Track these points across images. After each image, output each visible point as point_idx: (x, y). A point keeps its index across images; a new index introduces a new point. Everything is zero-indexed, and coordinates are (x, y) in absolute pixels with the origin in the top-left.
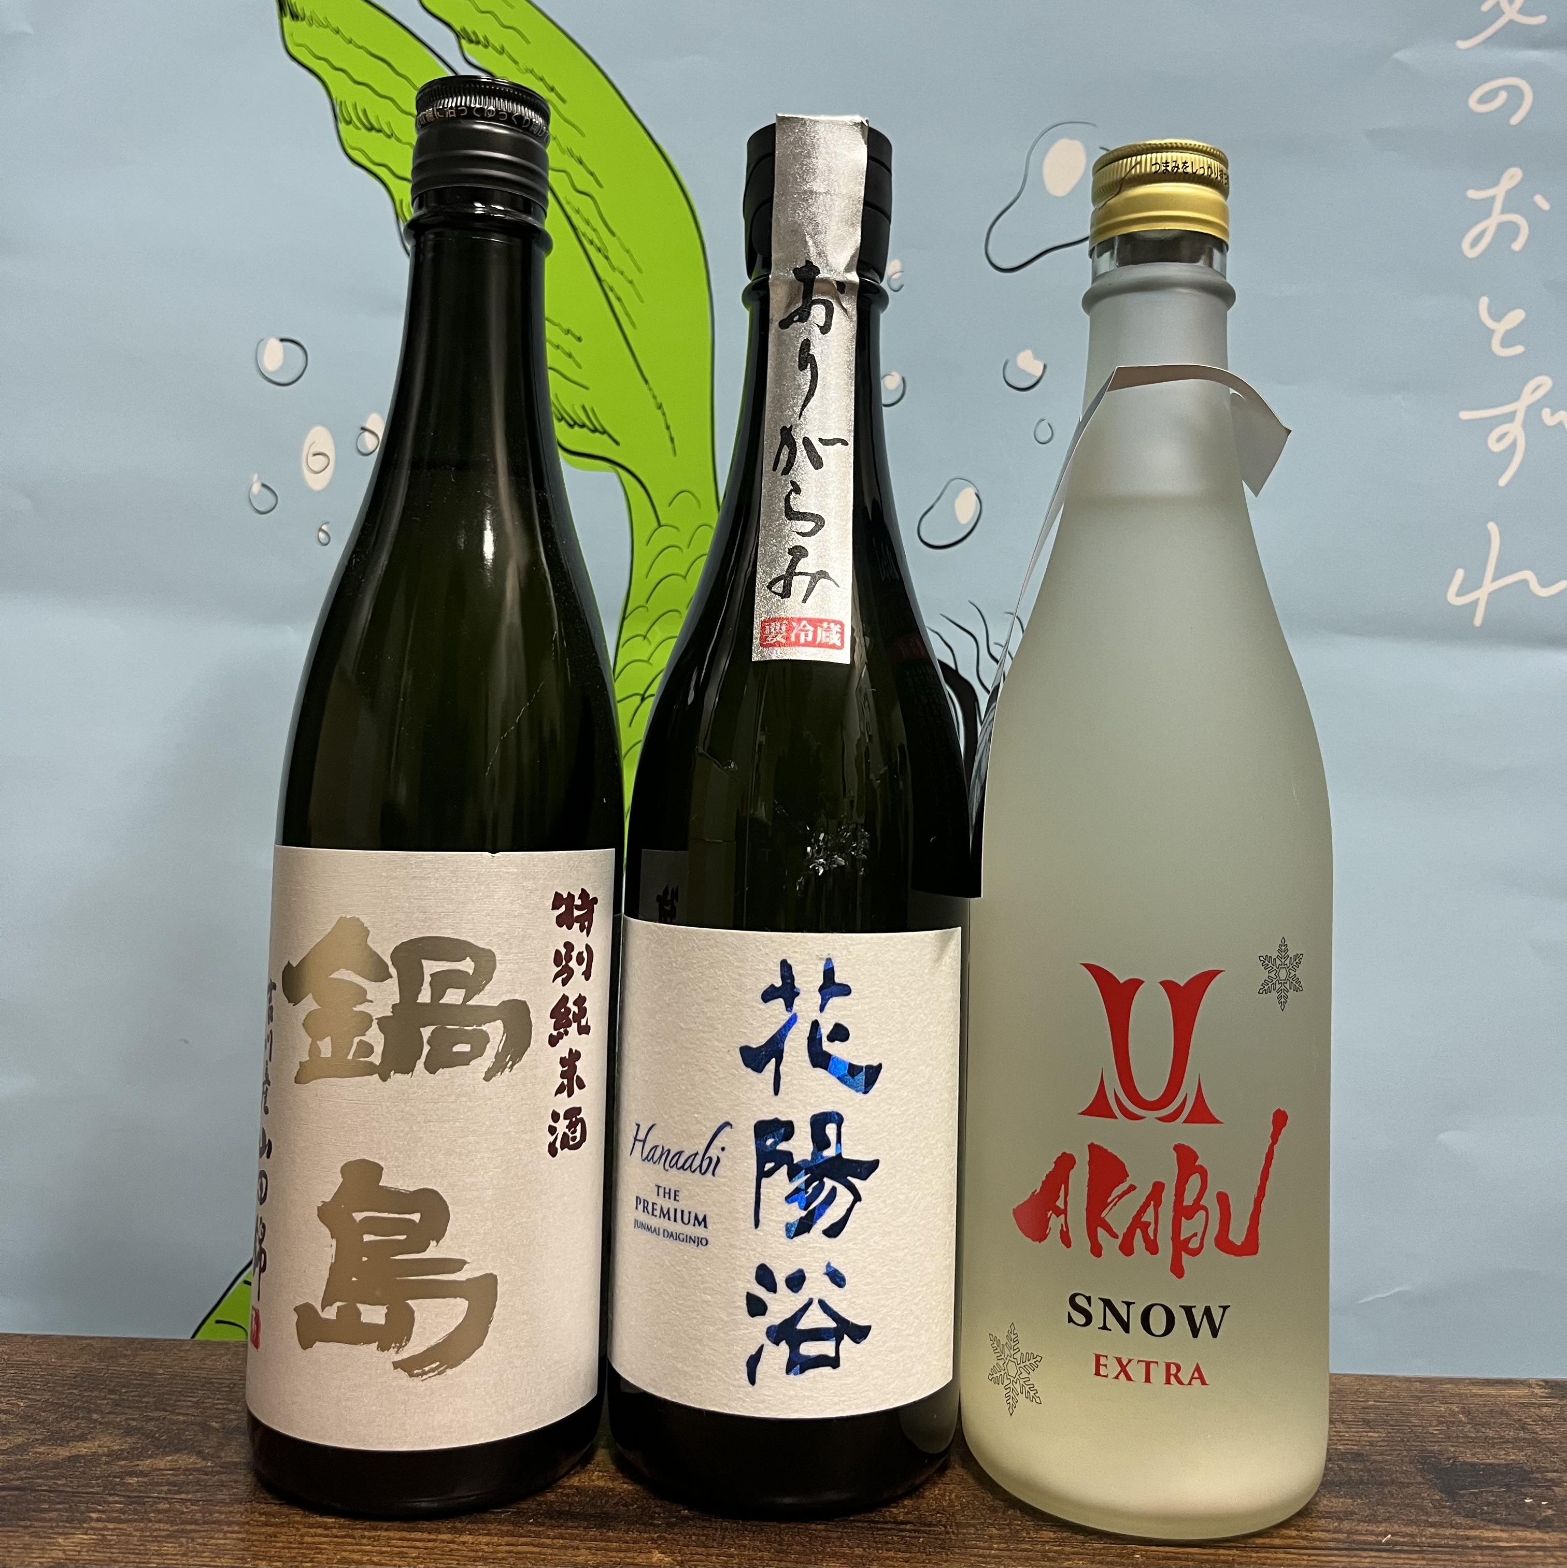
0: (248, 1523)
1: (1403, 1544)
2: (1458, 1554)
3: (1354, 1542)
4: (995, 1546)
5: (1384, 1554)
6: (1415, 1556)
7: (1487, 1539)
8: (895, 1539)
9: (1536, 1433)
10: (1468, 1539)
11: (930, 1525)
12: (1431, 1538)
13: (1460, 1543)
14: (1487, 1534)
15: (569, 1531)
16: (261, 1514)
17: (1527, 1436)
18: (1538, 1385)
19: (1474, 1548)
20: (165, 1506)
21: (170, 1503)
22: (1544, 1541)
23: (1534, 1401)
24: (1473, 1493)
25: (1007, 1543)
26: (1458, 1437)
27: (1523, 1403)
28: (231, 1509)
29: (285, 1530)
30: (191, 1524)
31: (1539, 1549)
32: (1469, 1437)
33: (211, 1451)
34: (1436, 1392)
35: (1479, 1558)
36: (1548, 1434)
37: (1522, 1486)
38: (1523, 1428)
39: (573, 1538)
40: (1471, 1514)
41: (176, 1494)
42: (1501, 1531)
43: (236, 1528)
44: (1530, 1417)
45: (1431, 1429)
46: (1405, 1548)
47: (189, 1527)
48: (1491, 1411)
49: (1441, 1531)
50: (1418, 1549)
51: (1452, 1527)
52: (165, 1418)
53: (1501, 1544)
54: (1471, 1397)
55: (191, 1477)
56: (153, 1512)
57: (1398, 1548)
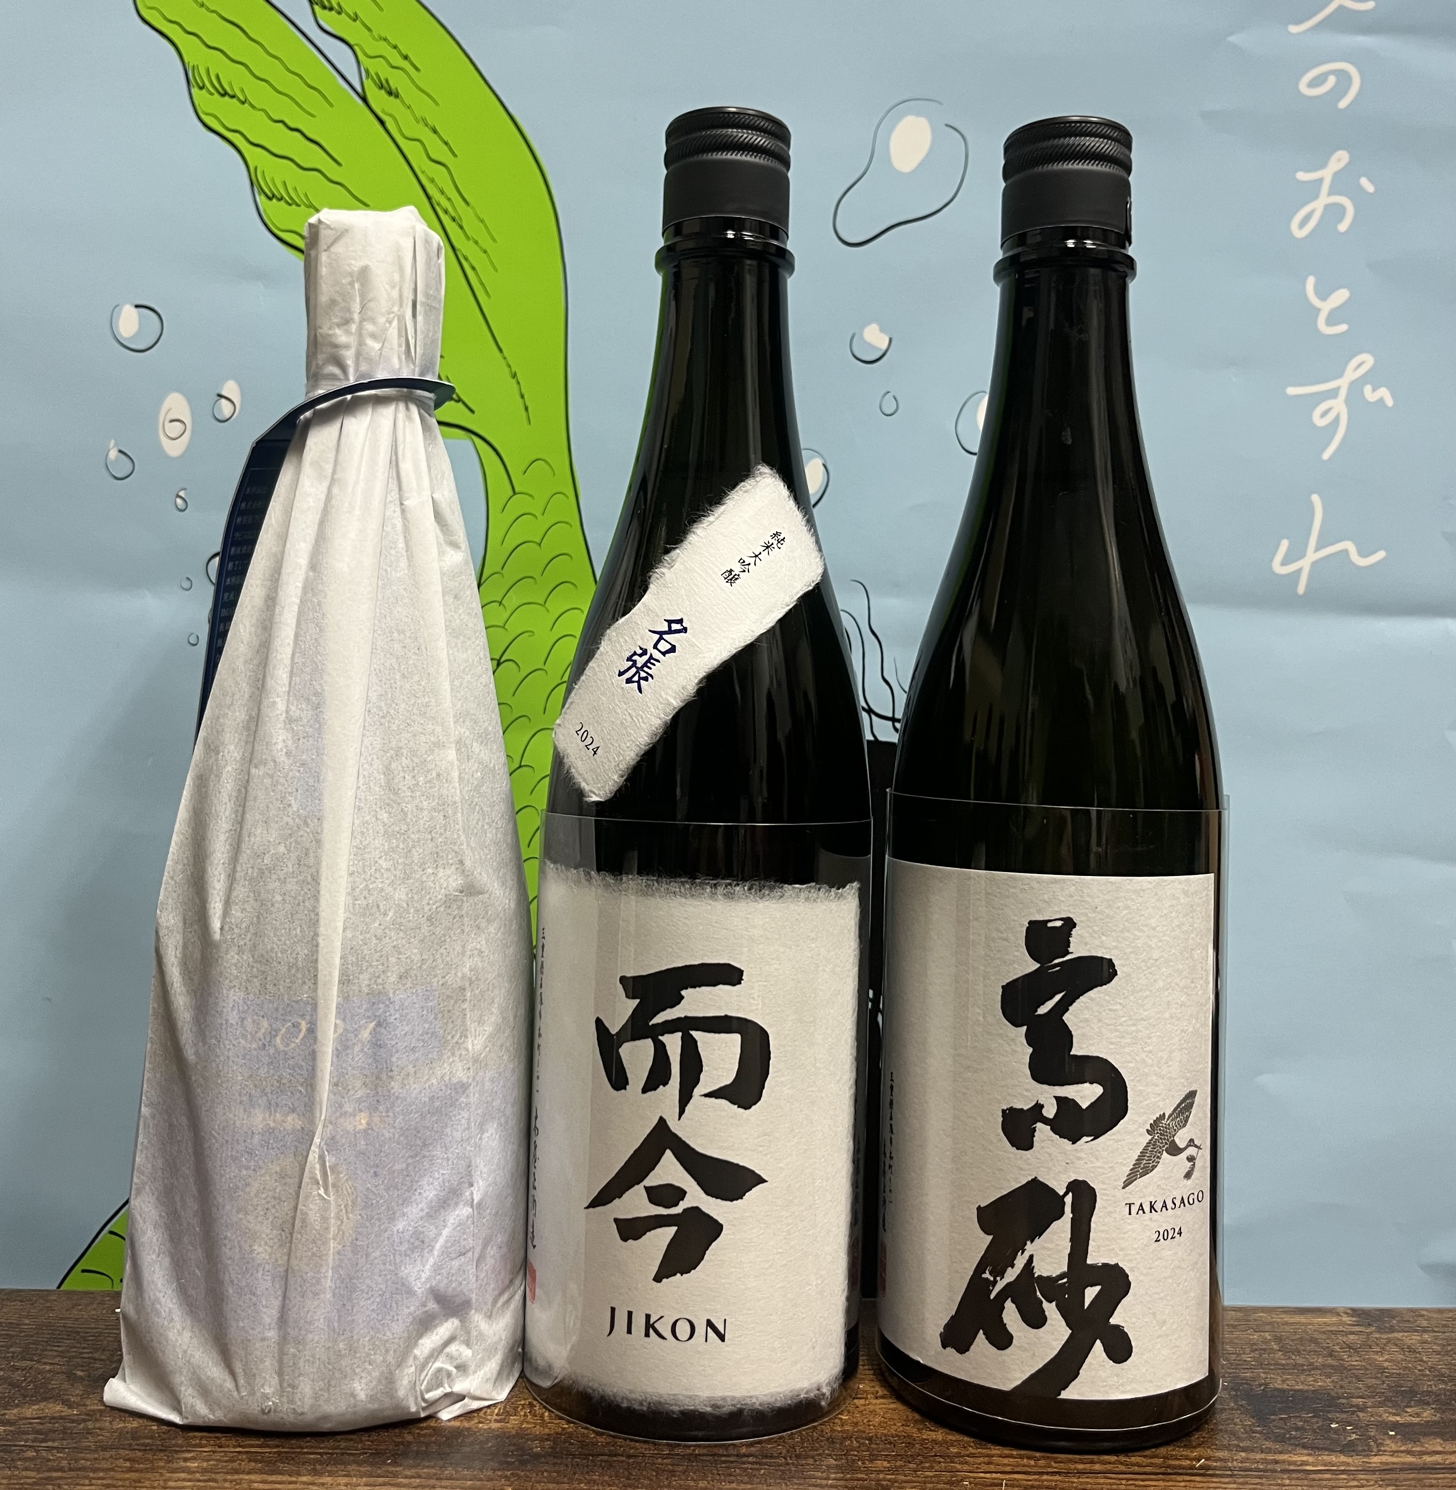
0: (112, 1469)
1: (1215, 1468)
2: (1267, 1477)
3: (1169, 1467)
4: (833, 1476)
5: (1198, 1479)
6: (1227, 1480)
7: (1294, 1463)
8: (738, 1470)
9: (1343, 1360)
10: (1276, 1462)
11: (772, 1457)
12: (1242, 1462)
13: (1269, 1467)
14: (1296, 1458)
15: (425, 1470)
16: (126, 1460)
17: (1335, 1363)
18: (1346, 1313)
19: (1283, 1471)
20: (31, 1454)
21: (37, 1451)
22: (1348, 1464)
23: (1341, 1328)
24: (1281, 1419)
25: (842, 1473)
26: (1269, 1364)
27: (1331, 1331)
28: (96, 1456)
29: (149, 1475)
30: (57, 1470)
31: (1343, 1472)
32: (1280, 1365)
33: (77, 1399)
34: (1249, 1321)
35: (1287, 1482)
36: (1355, 1361)
37: (1329, 1412)
38: (1331, 1355)
39: (429, 1477)
40: (1280, 1439)
41: (41, 1442)
42: (1309, 1455)
43: (101, 1474)
44: (1338, 1344)
45: (1244, 1357)
46: (1217, 1472)
47: (55, 1474)
48: (1301, 1339)
49: (1252, 1456)
50: (1229, 1473)
51: (1262, 1452)
52: (31, 1368)
53: (1308, 1468)
54: (1283, 1324)
55: (57, 1425)
56: (20, 1459)
57: (1210, 1472)
